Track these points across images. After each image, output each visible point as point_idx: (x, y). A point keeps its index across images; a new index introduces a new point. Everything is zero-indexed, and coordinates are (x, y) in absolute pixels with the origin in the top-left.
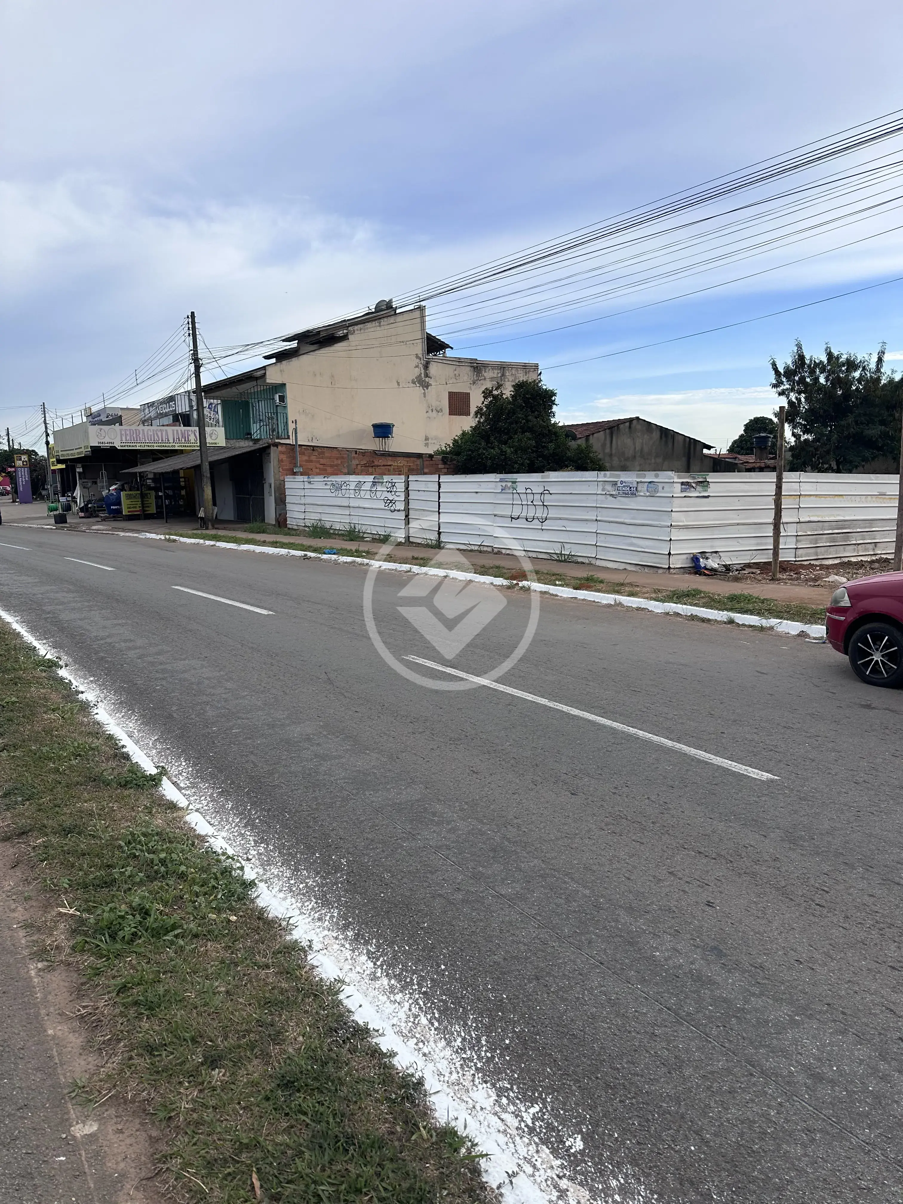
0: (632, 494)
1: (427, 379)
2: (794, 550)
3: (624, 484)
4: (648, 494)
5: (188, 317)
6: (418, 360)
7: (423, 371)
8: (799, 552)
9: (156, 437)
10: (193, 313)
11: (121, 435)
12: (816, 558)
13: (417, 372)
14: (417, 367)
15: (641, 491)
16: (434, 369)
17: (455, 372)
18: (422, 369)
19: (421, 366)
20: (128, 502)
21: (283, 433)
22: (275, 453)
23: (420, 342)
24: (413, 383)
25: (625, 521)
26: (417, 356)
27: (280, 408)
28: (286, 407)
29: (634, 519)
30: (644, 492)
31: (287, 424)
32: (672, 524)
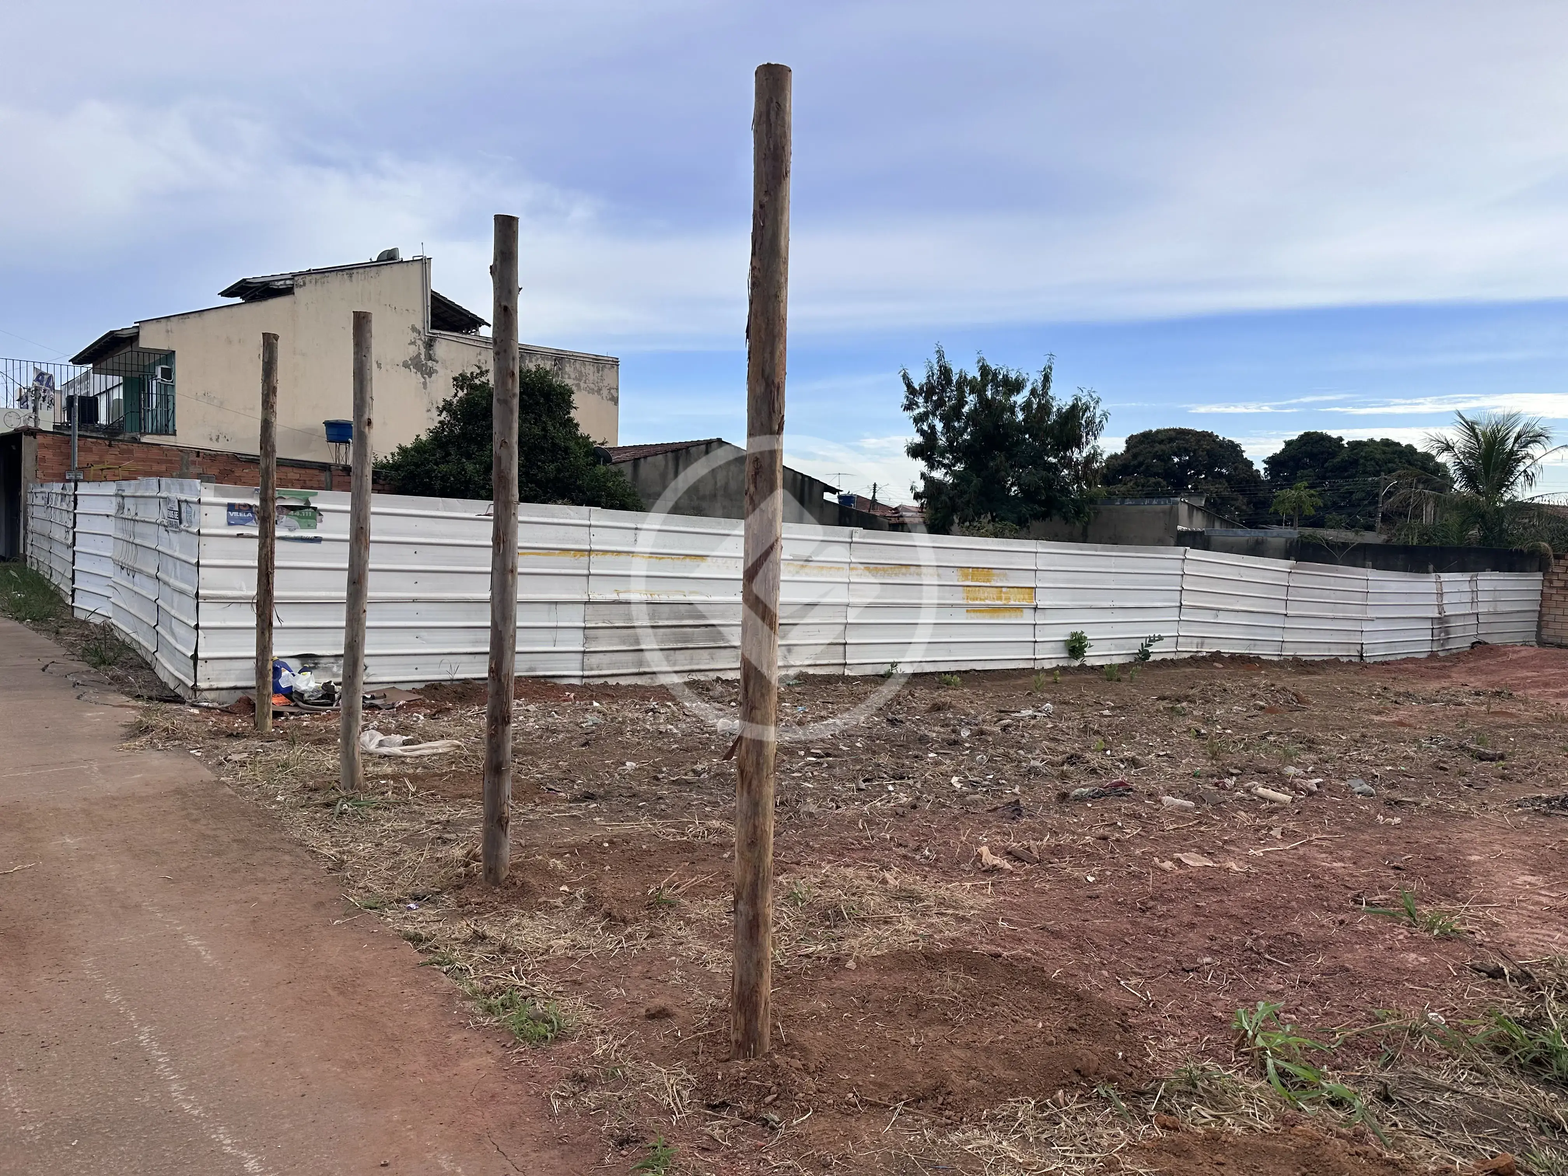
2: (580, 656)
6: (415, 335)
7: (423, 351)
8: (594, 660)
12: (636, 670)
13: (412, 351)
14: (413, 343)
16: (442, 348)
17: (479, 357)
18: (422, 347)
19: (419, 342)
21: (167, 425)
22: (28, 446)
23: (419, 307)
24: (406, 365)
25: (172, 581)
26: (414, 329)
27: (163, 387)
28: (173, 386)
29: (176, 577)
30: (185, 523)
31: (173, 412)
32: (197, 592)
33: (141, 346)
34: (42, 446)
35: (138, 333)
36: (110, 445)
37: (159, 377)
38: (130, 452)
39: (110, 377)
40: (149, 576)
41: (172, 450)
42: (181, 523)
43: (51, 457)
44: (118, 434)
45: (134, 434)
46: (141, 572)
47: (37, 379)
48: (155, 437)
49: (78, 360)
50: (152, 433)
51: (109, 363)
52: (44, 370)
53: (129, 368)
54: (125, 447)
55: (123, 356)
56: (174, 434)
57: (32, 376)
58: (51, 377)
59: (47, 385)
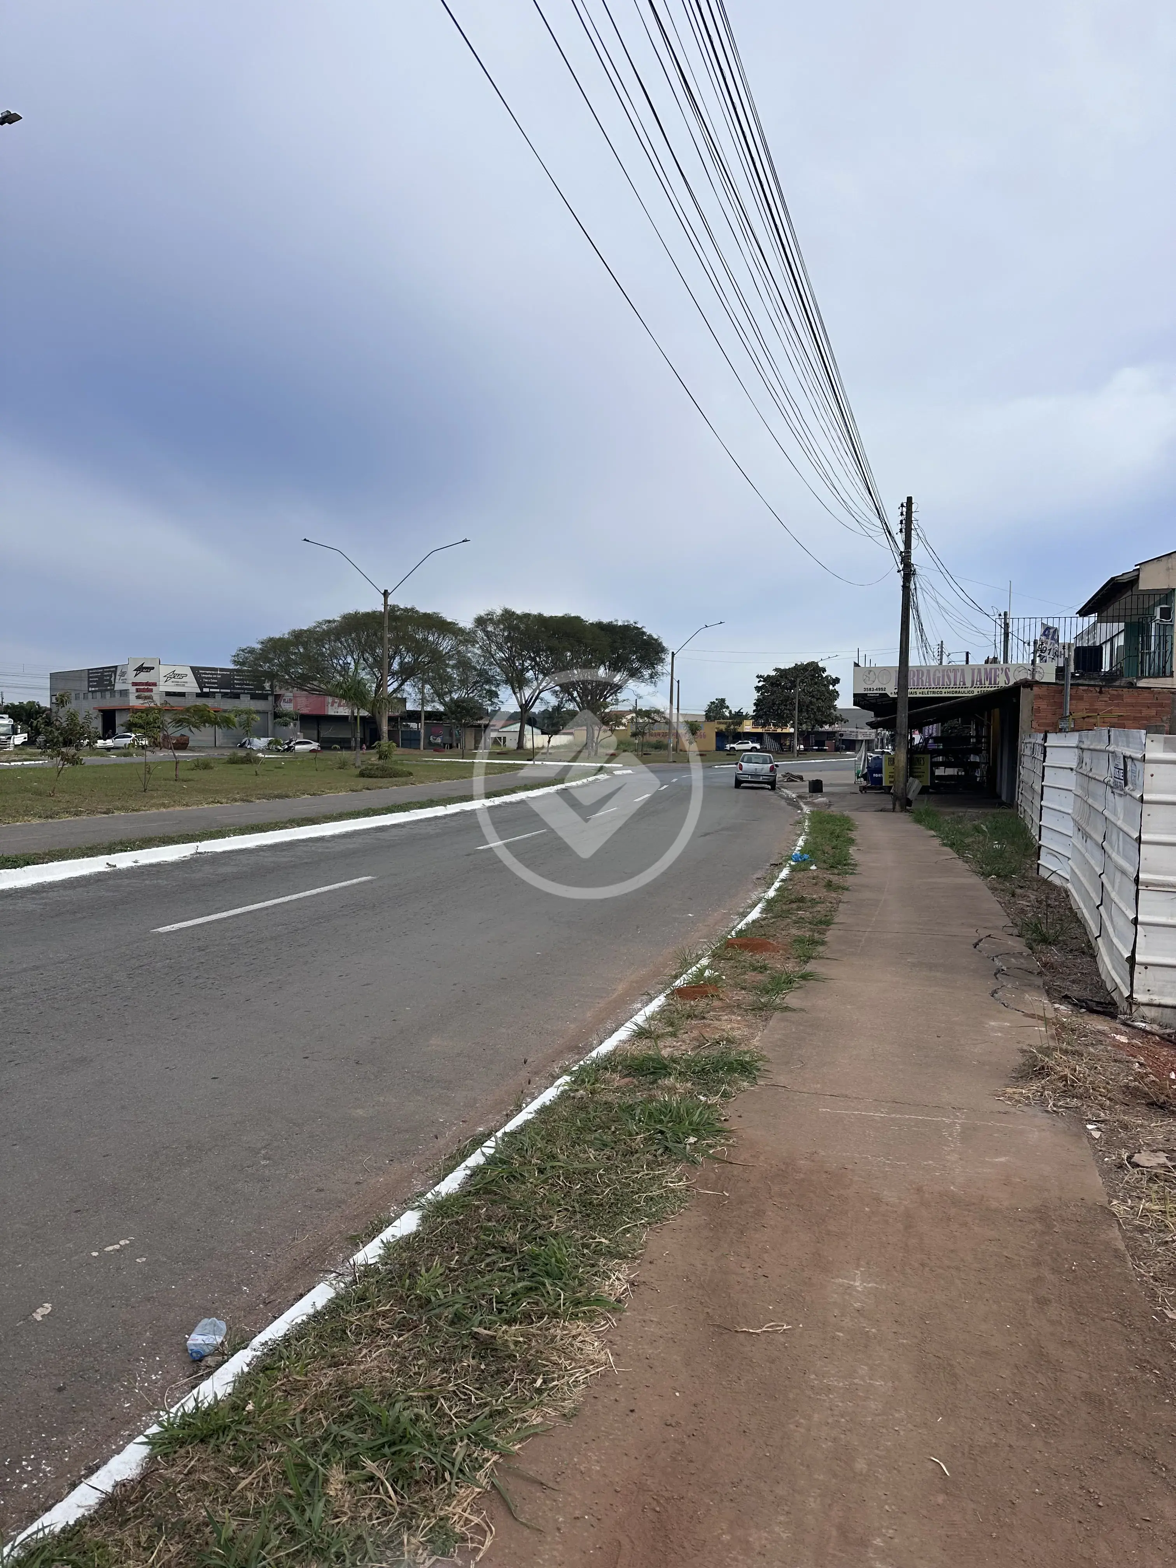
5: (902, 506)
9: (946, 680)
10: (909, 499)
21: (1164, 667)
22: (1026, 698)
25: (1114, 855)
27: (1162, 627)
28: (1172, 625)
29: (1118, 852)
30: (1130, 786)
31: (1171, 652)
32: (1138, 876)
33: (1140, 588)
34: (1038, 697)
35: (1138, 575)
36: (1101, 692)
37: (1158, 617)
38: (1120, 697)
39: (1116, 624)
40: (1096, 843)
41: (1164, 693)
42: (1126, 784)
43: (1045, 707)
44: (1116, 680)
45: (1129, 679)
46: (1091, 838)
47: (1044, 634)
48: (1152, 680)
49: (1084, 612)
50: (1149, 677)
51: (1112, 610)
52: (1050, 625)
53: (1128, 612)
54: (1115, 693)
55: (1125, 601)
56: (1172, 675)
57: (1040, 631)
58: (1056, 630)
59: (1053, 639)
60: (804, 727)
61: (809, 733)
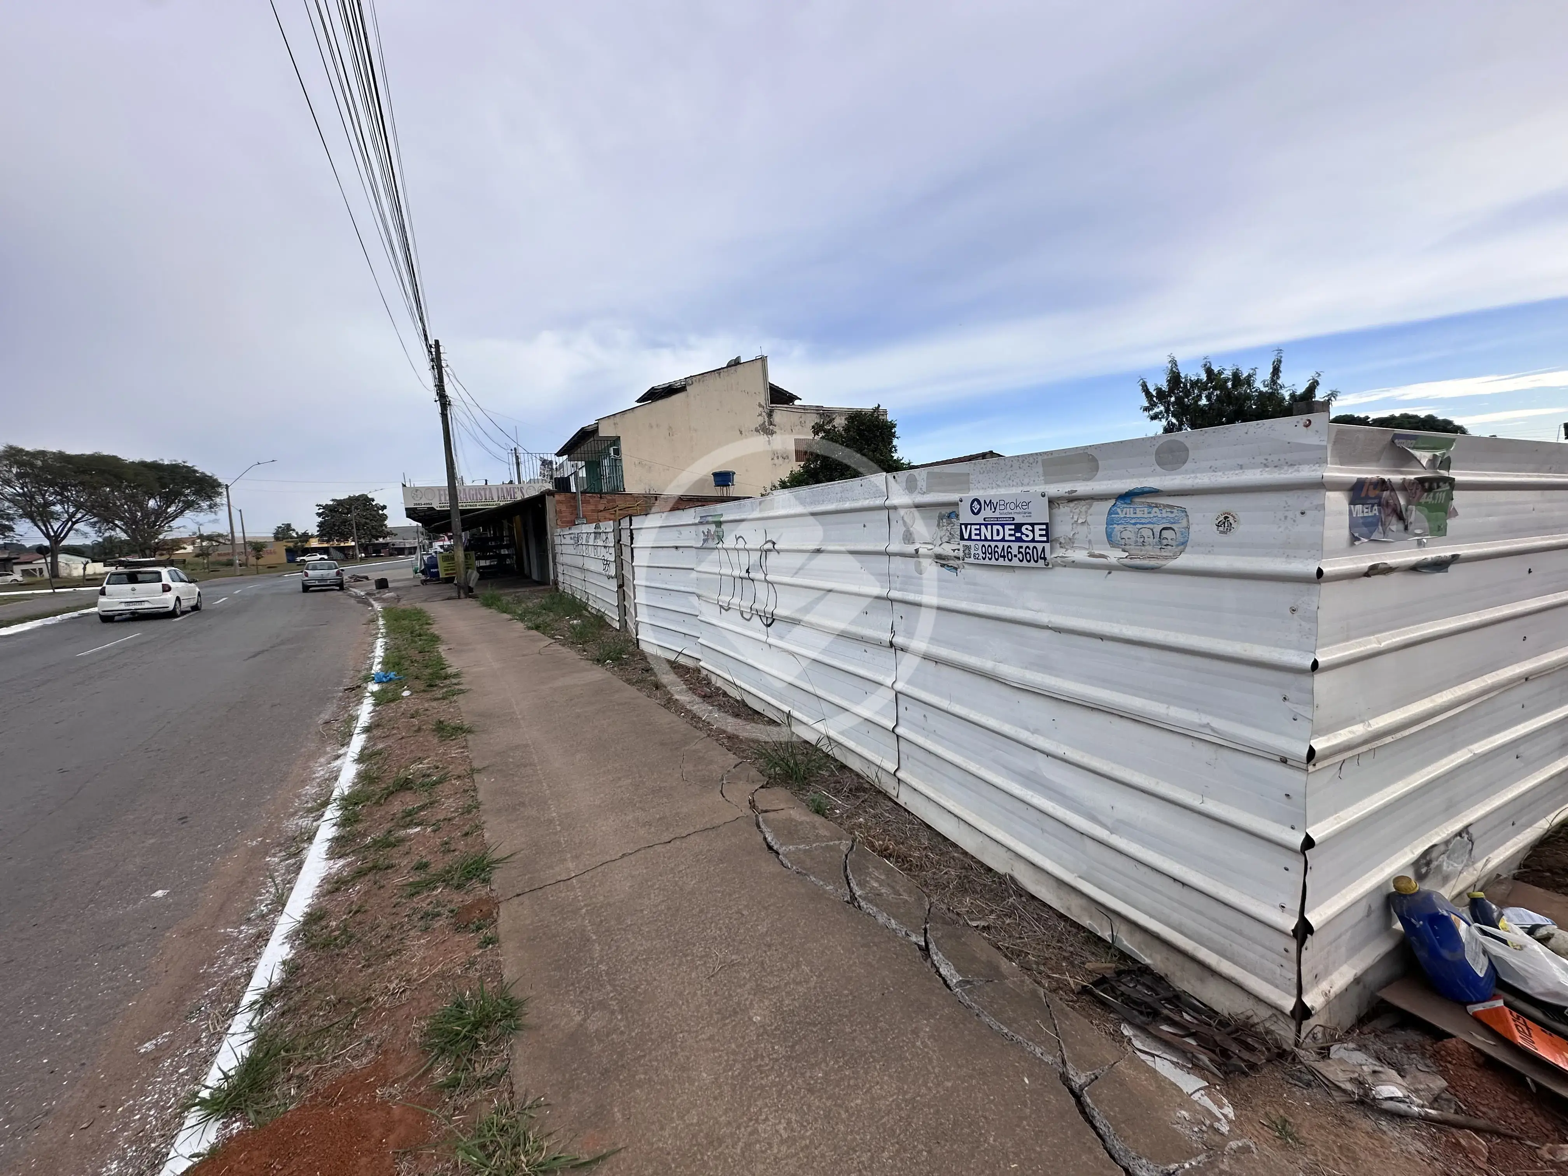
0: (1026, 556)
1: (771, 427)
3: (987, 513)
4: (1115, 556)
6: (761, 409)
7: (766, 419)
9: (479, 495)
11: (440, 496)
13: (760, 420)
14: (760, 415)
15: (1070, 543)
16: (778, 416)
17: (801, 419)
18: (765, 417)
19: (764, 414)
20: (445, 564)
21: (619, 486)
22: (549, 503)
23: (762, 390)
24: (757, 430)
26: (760, 405)
27: (613, 461)
28: (620, 459)
31: (622, 476)
33: (600, 435)
34: (559, 502)
35: (598, 427)
37: (612, 454)
39: (580, 462)
43: (565, 509)
47: (544, 464)
49: (562, 452)
51: (578, 452)
52: (546, 458)
53: (590, 453)
55: (588, 445)
56: (624, 489)
57: (541, 461)
58: (549, 463)
59: (549, 467)
60: (363, 541)
61: (367, 545)
